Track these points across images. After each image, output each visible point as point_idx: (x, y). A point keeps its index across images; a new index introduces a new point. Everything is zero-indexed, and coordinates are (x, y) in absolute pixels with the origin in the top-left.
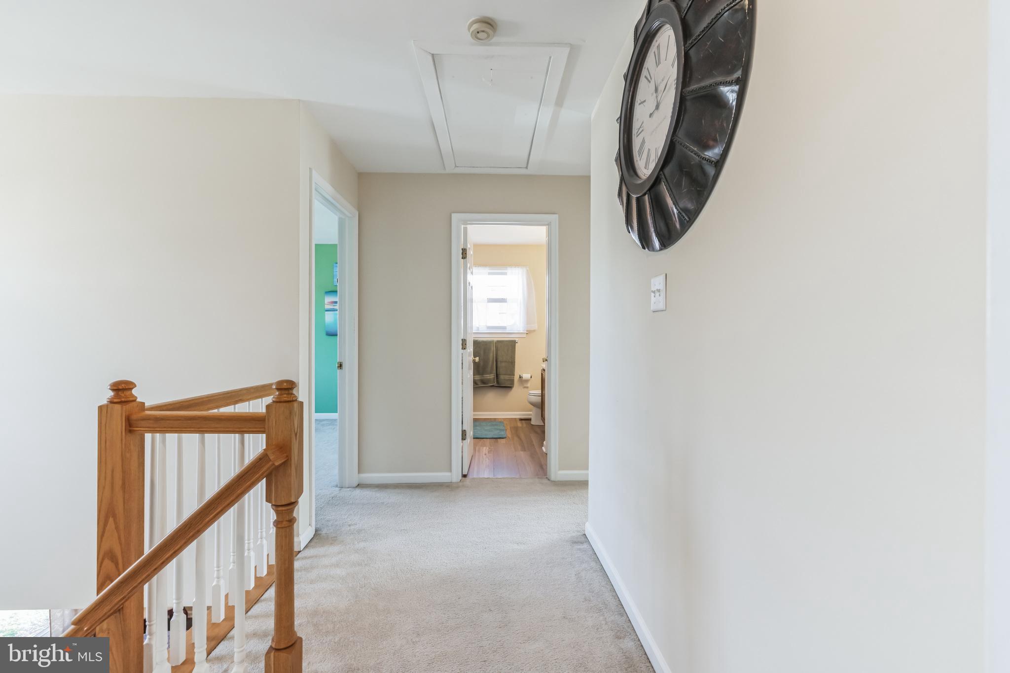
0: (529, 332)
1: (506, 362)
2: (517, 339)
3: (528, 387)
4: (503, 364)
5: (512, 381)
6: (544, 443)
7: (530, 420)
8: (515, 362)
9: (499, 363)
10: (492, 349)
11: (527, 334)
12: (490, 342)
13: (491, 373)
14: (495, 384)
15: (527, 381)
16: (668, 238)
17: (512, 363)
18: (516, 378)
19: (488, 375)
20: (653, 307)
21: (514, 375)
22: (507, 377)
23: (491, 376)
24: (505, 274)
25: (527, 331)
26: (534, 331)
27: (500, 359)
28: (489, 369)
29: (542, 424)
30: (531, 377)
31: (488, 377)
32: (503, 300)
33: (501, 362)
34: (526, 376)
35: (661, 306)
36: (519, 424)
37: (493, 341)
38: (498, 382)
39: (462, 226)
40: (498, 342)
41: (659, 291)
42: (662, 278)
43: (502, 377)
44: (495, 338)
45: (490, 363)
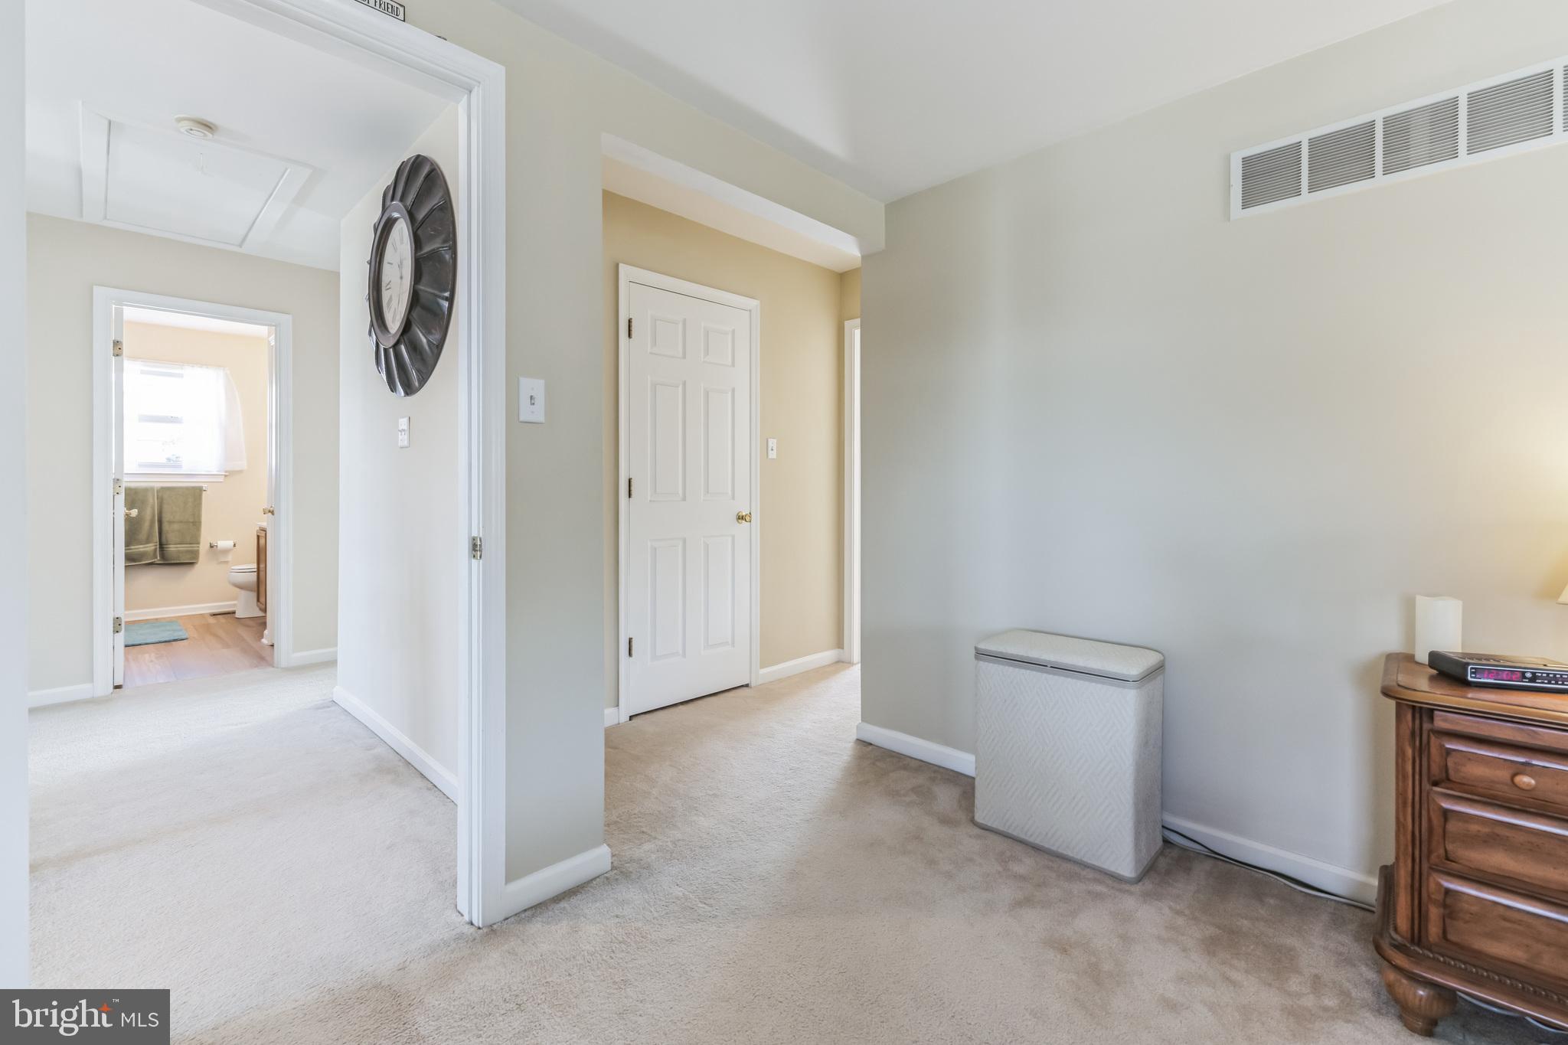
0: (228, 474)
1: (181, 522)
2: (205, 486)
3: (227, 562)
4: (176, 526)
5: (195, 554)
6: (266, 632)
7: (234, 613)
8: (200, 522)
9: (166, 527)
10: (151, 500)
11: (226, 476)
12: (146, 490)
13: (148, 541)
14: (158, 559)
15: (226, 552)
16: (409, 390)
17: (196, 524)
18: (203, 548)
19: (141, 546)
20: (400, 444)
21: (199, 543)
22: (182, 548)
23: (150, 547)
24: (181, 376)
25: (226, 472)
26: (241, 472)
27: (166, 517)
28: (143, 535)
29: (261, 614)
30: (235, 545)
31: (141, 550)
32: (173, 420)
33: (170, 522)
34: (223, 544)
35: (406, 443)
36: (212, 620)
37: (152, 489)
38: (163, 556)
39: (114, 306)
40: (163, 489)
41: (404, 430)
42: (405, 420)
43: (172, 548)
44: (157, 483)
45: (146, 525)
